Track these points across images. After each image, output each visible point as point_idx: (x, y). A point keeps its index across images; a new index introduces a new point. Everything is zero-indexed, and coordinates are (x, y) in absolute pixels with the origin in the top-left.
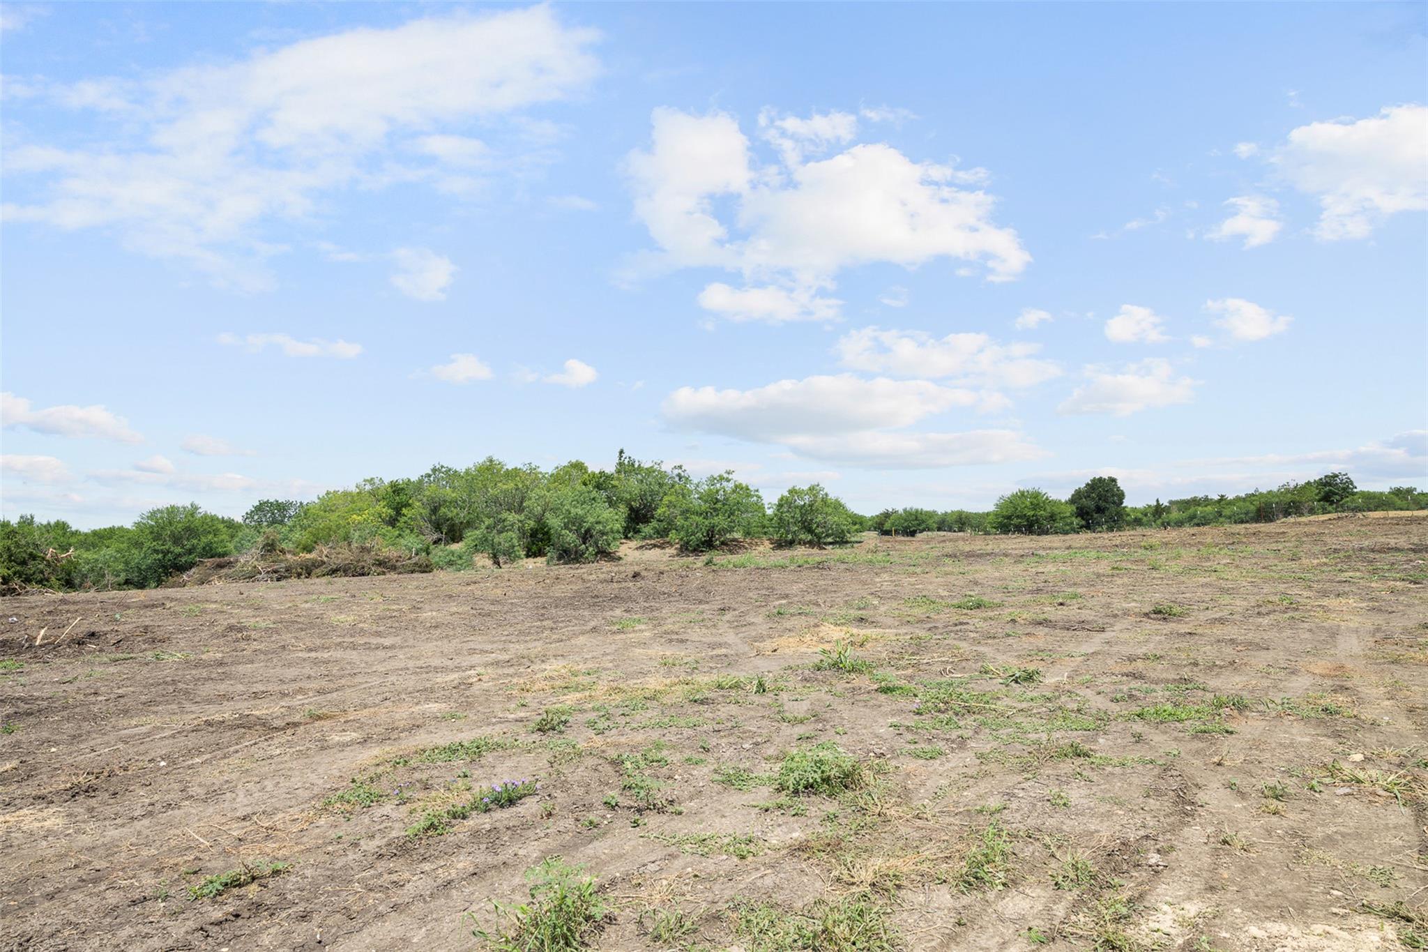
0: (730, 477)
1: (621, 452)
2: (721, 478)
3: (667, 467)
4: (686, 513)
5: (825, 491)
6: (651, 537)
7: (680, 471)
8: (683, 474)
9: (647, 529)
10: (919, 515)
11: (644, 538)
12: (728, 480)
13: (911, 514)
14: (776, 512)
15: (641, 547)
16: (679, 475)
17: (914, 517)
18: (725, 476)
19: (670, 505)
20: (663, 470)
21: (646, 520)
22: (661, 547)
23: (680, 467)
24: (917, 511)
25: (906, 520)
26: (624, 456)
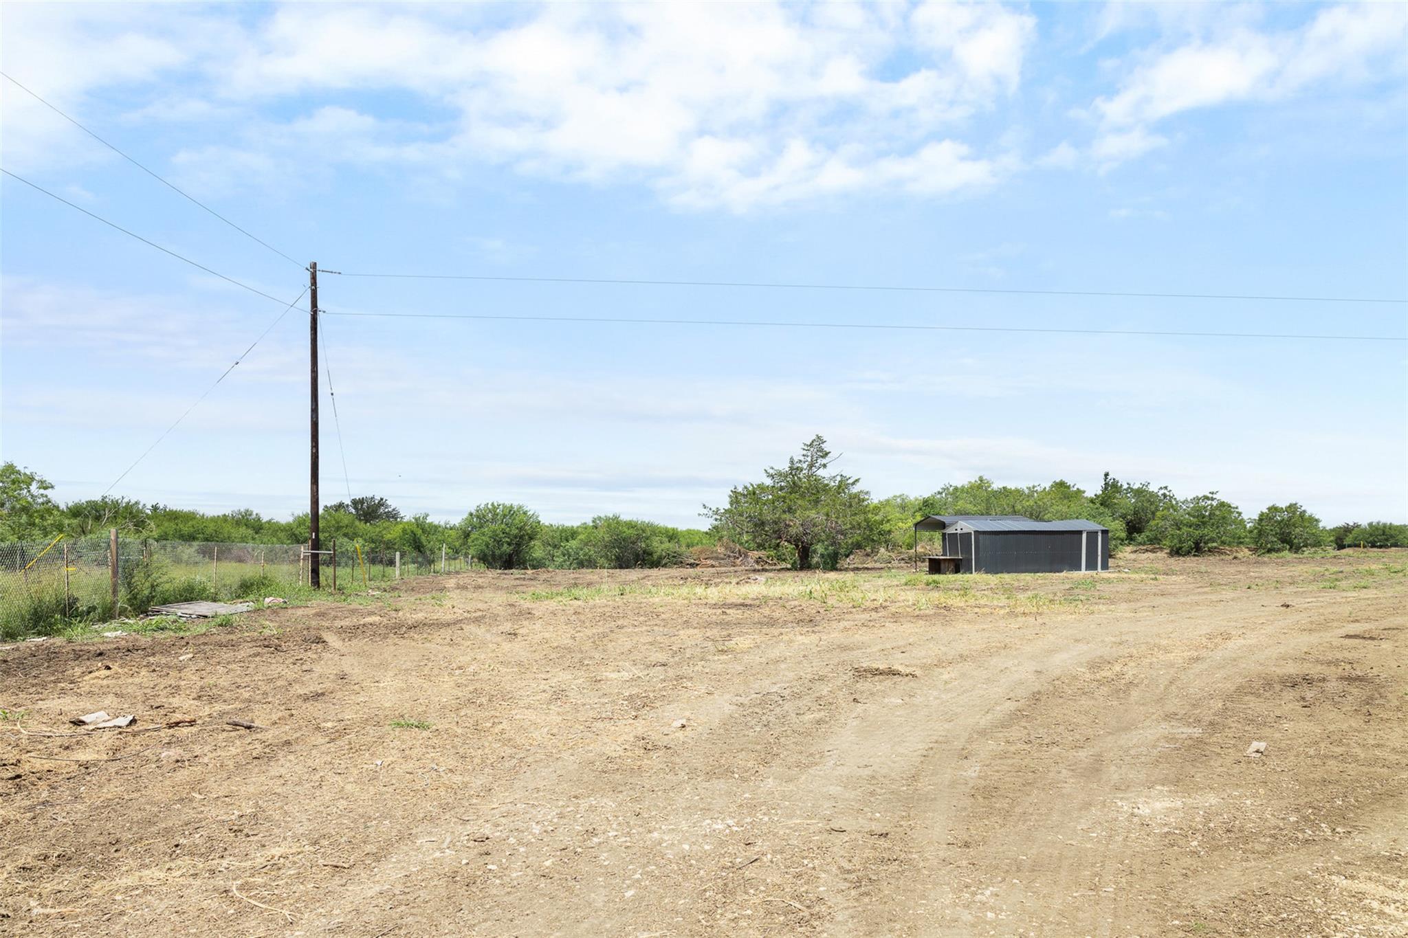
0: (1214, 496)
1: (1107, 475)
2: (1206, 498)
3: (1153, 488)
4: (1178, 525)
5: (1303, 509)
6: (1144, 544)
7: (1166, 491)
8: (1168, 494)
9: (1140, 538)
10: (1387, 530)
11: (1140, 544)
12: (1213, 499)
13: (1377, 529)
14: (1257, 525)
15: (1136, 551)
16: (1165, 495)
17: (1382, 533)
18: (1210, 496)
19: (1164, 518)
20: (1151, 490)
21: (1140, 531)
22: (1152, 551)
23: (1166, 488)
24: (1385, 525)
25: (1371, 535)
26: (1109, 477)
